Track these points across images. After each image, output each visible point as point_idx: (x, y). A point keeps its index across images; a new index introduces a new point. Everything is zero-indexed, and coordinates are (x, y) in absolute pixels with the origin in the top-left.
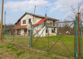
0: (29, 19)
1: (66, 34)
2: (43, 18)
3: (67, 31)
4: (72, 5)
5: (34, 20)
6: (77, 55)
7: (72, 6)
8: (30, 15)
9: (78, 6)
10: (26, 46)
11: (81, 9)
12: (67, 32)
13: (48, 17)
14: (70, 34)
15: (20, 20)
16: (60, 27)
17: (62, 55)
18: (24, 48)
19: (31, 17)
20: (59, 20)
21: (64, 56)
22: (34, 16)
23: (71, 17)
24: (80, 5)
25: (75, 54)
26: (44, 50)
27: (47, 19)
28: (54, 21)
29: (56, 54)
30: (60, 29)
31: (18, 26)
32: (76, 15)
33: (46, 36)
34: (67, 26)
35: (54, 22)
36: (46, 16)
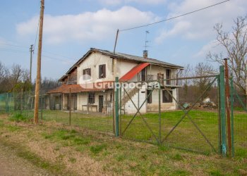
0: (100, 66)
1: (205, 107)
2: (139, 63)
3: (205, 98)
4: (217, 25)
5: (115, 68)
6: (225, 149)
7: (217, 28)
8: (103, 54)
9: (236, 26)
10: (104, 135)
11: (243, 34)
12: (207, 100)
13: (151, 59)
14: (214, 105)
15: (76, 68)
16: (186, 86)
17: (192, 152)
18: (103, 140)
19: (106, 61)
20: (181, 68)
21: (197, 153)
22: (113, 57)
23: (217, 57)
24: (240, 24)
25: (221, 146)
26: (151, 143)
27: (149, 65)
28: (169, 69)
29: (179, 149)
30: (186, 92)
31: (70, 87)
32: (230, 52)
33: (147, 112)
34: (207, 83)
35: (168, 72)
36: (145, 58)
